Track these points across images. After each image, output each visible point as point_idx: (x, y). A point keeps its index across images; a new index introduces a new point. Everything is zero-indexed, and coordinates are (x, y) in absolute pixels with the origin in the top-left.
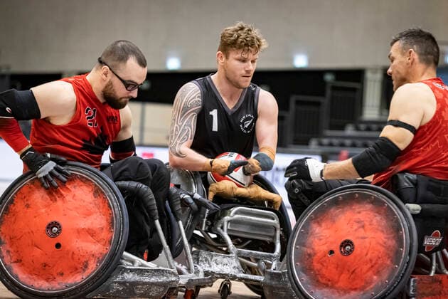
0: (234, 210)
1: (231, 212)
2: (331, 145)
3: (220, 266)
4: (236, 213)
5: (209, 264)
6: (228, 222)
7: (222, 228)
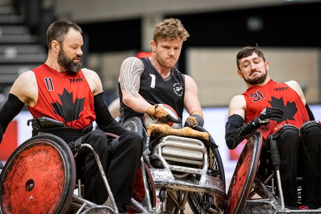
0: (165, 138)
1: (163, 140)
4: (167, 140)
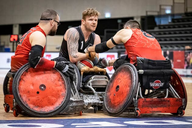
0: (93, 77)
2: (121, 48)
3: (92, 100)
4: (94, 78)
5: (88, 100)
6: (91, 82)
7: (89, 85)
